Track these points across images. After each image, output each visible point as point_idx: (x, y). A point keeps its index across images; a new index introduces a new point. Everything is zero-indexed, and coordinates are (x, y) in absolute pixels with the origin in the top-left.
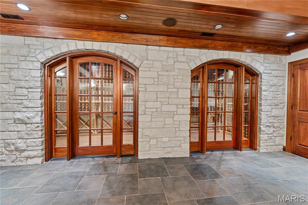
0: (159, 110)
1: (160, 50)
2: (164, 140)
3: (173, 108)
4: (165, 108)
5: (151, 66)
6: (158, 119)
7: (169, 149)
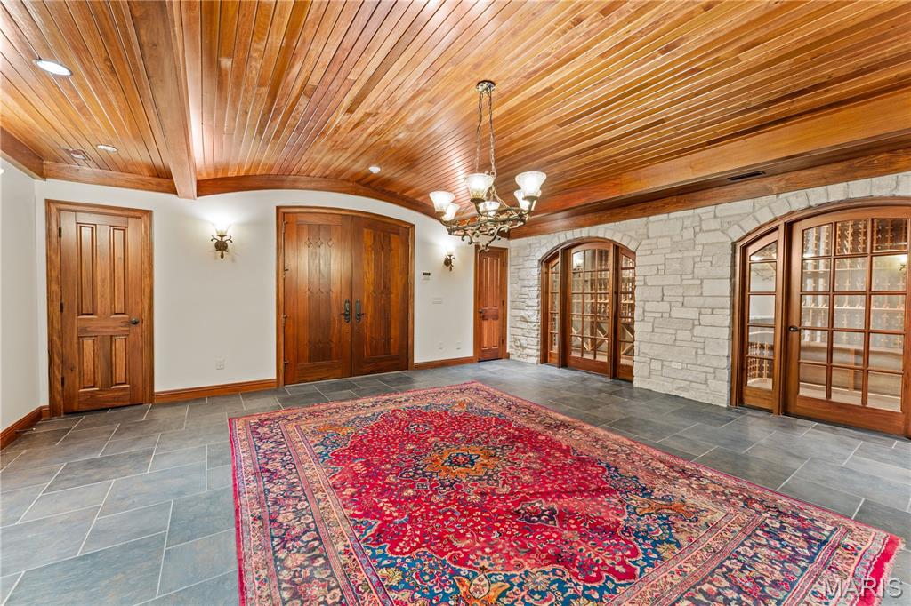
0: (666, 315)
1: (669, 219)
2: (674, 365)
3: (693, 314)
4: (676, 313)
5: (654, 247)
6: (664, 331)
7: (684, 384)
